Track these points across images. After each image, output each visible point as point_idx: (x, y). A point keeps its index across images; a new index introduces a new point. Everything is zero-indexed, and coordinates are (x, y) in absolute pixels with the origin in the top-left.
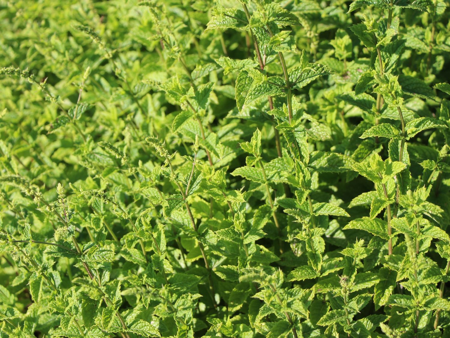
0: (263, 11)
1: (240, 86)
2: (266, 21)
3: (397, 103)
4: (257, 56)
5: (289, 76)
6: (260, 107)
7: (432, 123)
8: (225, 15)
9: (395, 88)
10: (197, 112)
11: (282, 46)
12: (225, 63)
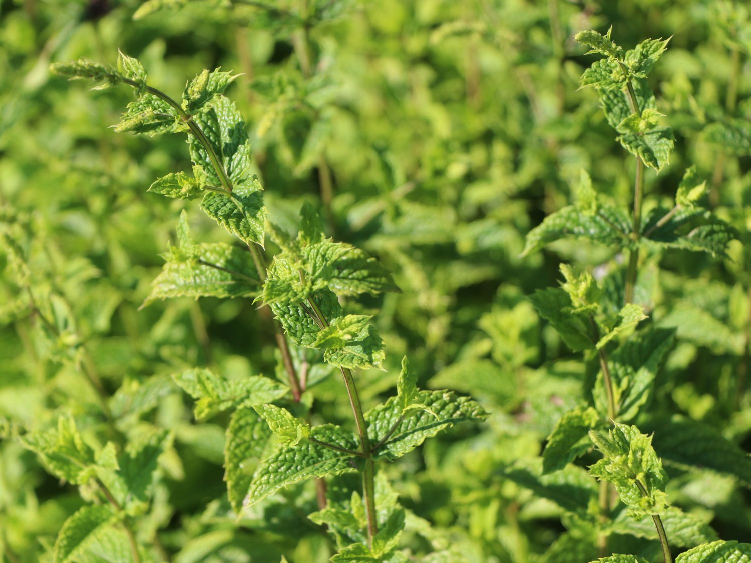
0: (299, 264)
1: (238, 446)
2: (307, 289)
3: (651, 505)
4: (284, 366)
5: (367, 425)
6: (291, 495)
7: (745, 557)
8: (200, 262)
9: (644, 465)
10: (122, 508)
11: (349, 350)
12: (198, 387)
